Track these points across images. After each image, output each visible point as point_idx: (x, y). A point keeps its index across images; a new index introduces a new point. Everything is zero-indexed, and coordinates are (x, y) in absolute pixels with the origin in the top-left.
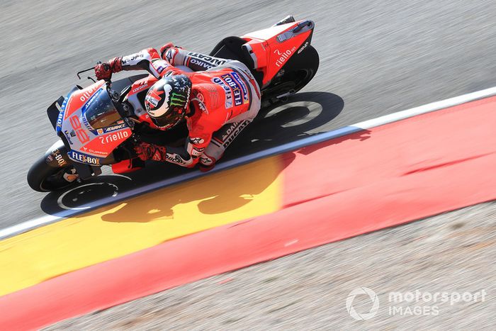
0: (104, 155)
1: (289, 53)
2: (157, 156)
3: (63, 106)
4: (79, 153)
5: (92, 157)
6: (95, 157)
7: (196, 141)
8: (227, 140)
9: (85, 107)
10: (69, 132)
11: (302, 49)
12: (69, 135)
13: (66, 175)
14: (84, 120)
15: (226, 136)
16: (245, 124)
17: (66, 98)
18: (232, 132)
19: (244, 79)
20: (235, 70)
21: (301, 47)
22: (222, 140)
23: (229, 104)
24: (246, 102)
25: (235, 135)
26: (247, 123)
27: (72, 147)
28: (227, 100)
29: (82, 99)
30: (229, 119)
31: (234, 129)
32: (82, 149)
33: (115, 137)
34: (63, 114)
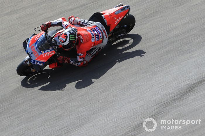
0: (45, 61)
1: (120, 19)
2: (66, 61)
3: (28, 42)
4: (35, 61)
5: (40, 62)
6: (41, 62)
7: (79, 55)
8: (93, 54)
9: (36, 42)
10: (31, 52)
11: (126, 17)
12: (31, 54)
13: (32, 69)
14: (36, 47)
15: (92, 53)
16: (101, 48)
17: (30, 39)
18: (95, 51)
19: (101, 30)
20: (97, 27)
21: (125, 16)
22: (90, 54)
23: (93, 40)
24: (101, 40)
25: (96, 52)
26: (102, 48)
27: (32, 58)
28: (92, 39)
29: (35, 39)
30: (93, 46)
31: (96, 50)
32: (36, 59)
33: (48, 54)
34: (28, 45)
